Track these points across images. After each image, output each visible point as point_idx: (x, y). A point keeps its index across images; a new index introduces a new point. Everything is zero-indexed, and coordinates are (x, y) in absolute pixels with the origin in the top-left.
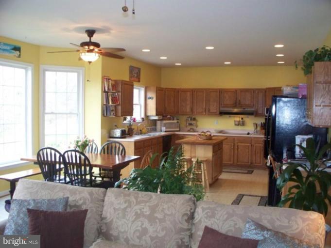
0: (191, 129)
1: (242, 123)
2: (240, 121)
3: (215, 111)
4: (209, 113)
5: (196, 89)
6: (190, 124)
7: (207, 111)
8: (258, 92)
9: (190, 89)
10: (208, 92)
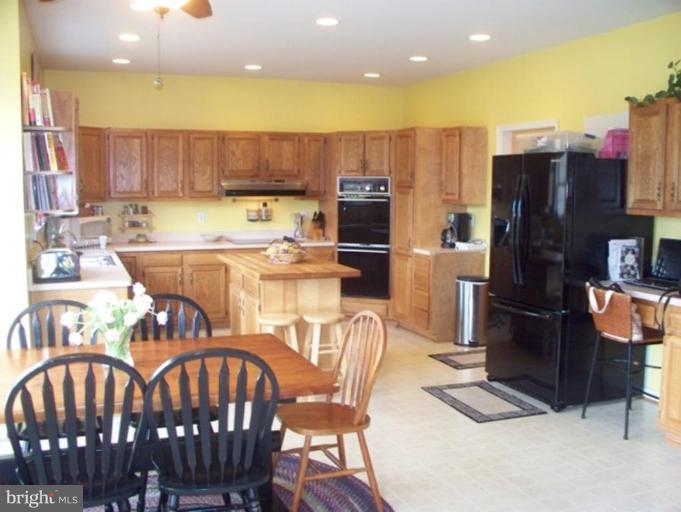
0: (139, 236)
1: (267, 217)
2: (259, 211)
3: (209, 188)
4: (192, 193)
5: (157, 131)
6: (134, 225)
7: (187, 186)
8: (310, 141)
9: (138, 130)
10: (191, 138)
